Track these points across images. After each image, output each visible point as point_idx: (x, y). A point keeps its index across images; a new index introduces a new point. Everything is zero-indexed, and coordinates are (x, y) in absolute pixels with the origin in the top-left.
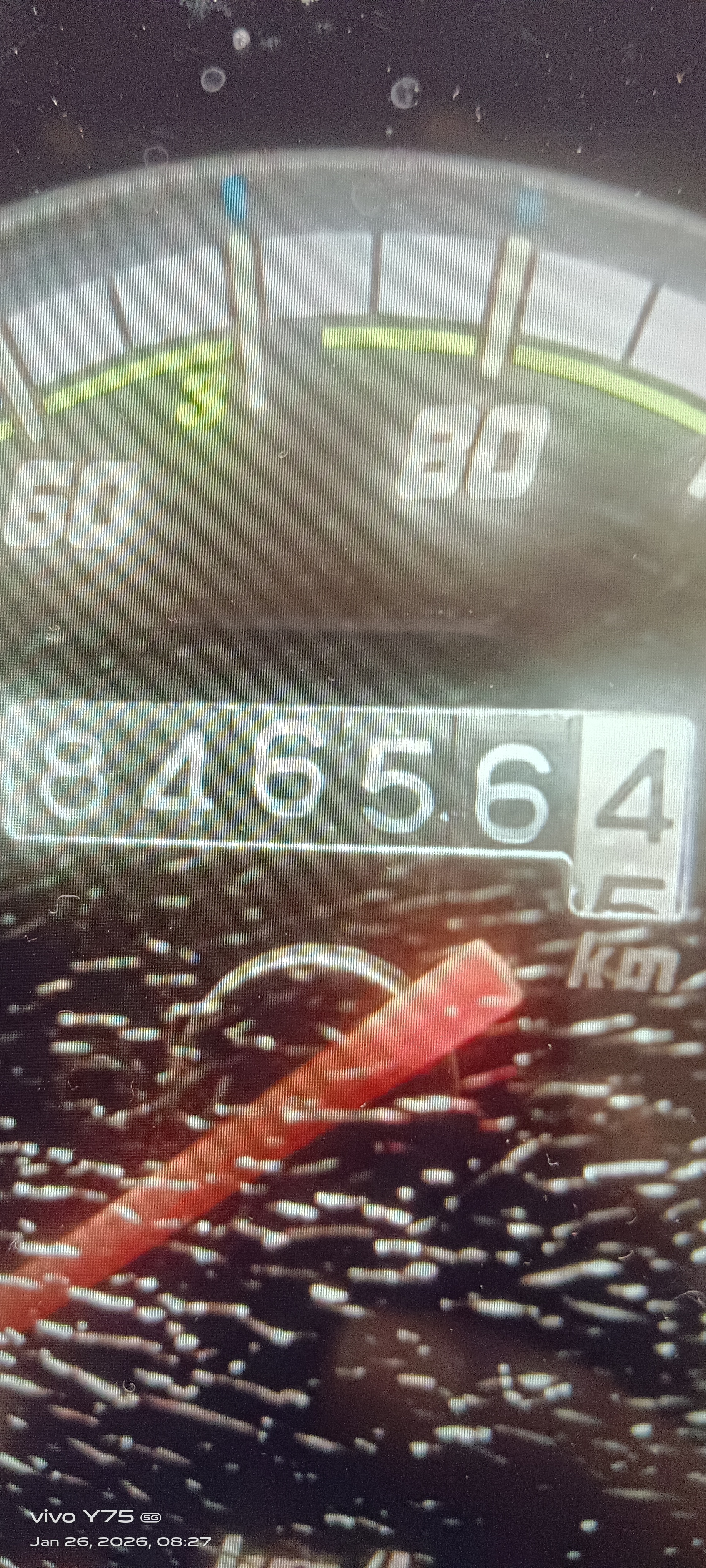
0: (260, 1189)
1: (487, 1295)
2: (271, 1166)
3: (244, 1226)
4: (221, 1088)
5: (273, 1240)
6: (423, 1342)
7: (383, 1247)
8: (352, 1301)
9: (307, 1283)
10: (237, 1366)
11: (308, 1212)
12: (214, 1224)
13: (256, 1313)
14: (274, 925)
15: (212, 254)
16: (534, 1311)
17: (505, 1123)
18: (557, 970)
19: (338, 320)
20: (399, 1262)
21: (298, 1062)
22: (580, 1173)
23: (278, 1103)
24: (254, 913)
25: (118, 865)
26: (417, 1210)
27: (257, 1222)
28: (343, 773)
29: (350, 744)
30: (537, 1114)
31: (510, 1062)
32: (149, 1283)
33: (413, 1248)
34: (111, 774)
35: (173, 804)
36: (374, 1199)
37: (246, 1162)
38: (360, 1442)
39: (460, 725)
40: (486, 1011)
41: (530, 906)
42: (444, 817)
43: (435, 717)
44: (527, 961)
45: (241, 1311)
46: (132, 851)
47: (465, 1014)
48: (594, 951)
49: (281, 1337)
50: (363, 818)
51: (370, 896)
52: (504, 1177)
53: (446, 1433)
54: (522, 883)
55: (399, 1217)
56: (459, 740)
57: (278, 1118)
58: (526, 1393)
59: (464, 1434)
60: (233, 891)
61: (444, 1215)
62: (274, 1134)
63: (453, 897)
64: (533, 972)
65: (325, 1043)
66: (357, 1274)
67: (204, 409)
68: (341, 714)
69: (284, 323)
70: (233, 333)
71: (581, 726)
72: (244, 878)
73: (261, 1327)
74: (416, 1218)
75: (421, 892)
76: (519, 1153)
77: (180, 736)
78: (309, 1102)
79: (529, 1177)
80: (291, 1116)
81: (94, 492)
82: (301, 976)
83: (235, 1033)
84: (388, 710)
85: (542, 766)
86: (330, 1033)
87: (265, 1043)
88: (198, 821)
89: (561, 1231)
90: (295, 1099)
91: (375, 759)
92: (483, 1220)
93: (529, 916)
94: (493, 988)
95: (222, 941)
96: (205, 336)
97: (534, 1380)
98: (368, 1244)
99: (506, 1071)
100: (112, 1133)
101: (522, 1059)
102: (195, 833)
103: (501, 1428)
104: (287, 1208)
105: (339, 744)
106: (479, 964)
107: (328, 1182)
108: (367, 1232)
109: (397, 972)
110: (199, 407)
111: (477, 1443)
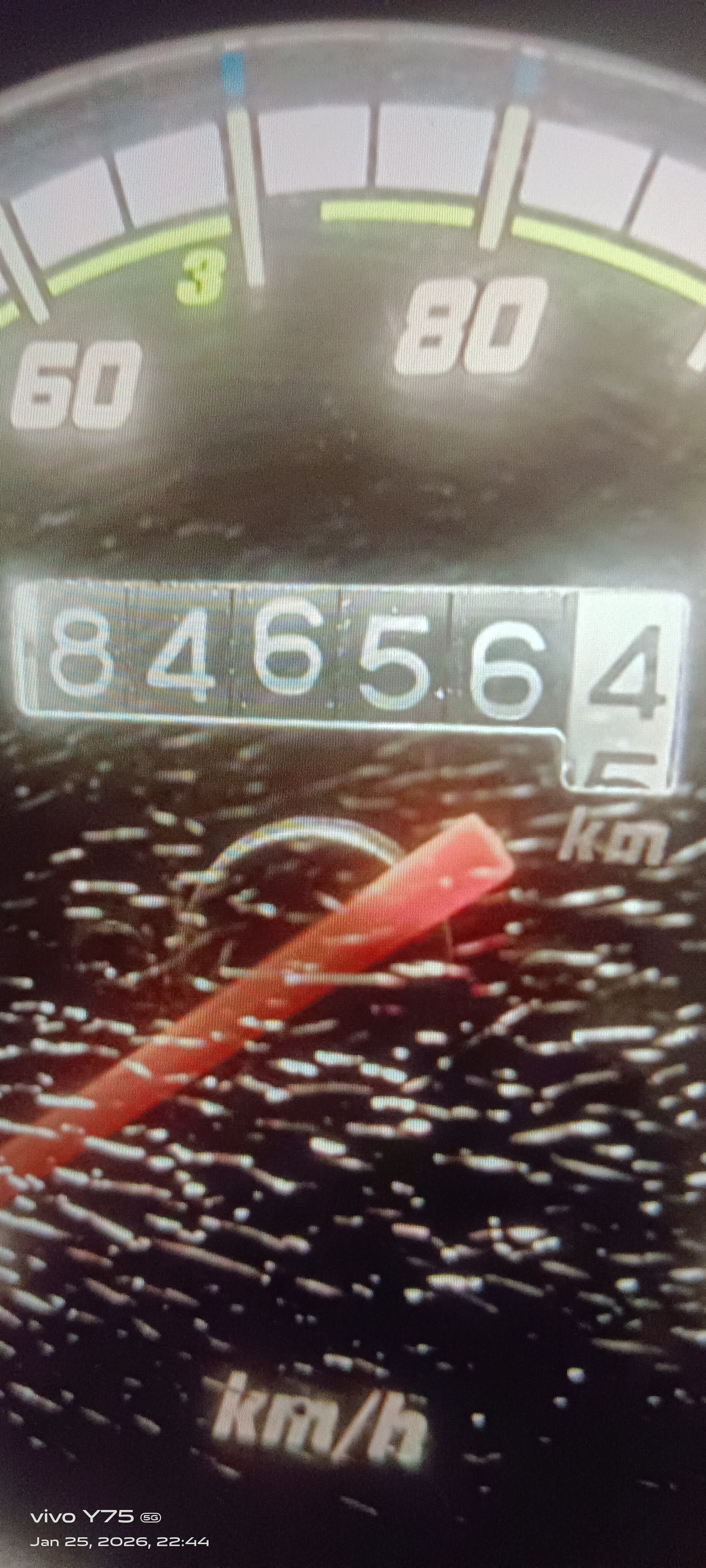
0: (263, 1047)
1: (480, 1150)
2: (273, 1025)
3: (248, 1082)
4: (226, 952)
5: (275, 1095)
6: (417, 1194)
7: (379, 1103)
8: (350, 1154)
9: (308, 1136)
10: (241, 1213)
11: (309, 1070)
12: (220, 1079)
13: (260, 1164)
14: (274, 800)
15: (211, 131)
16: (523, 1167)
17: (496, 988)
18: (548, 843)
19: (336, 195)
20: (394, 1117)
21: (299, 929)
22: (568, 1037)
23: (280, 967)
24: (256, 788)
25: (126, 741)
26: (412, 1068)
27: (259, 1078)
28: (341, 651)
29: (347, 623)
30: (528, 980)
31: (502, 930)
32: (159, 1134)
33: (408, 1105)
34: (117, 652)
35: (179, 681)
36: (370, 1059)
37: (249, 1022)
38: (358, 1288)
39: (456, 601)
40: (479, 882)
41: (522, 781)
42: (440, 694)
43: (431, 595)
44: (519, 833)
45: (246, 1161)
46: (138, 727)
47: (458, 886)
48: (585, 825)
49: (283, 1186)
50: (360, 695)
51: (367, 771)
52: (494, 1038)
53: (438, 1280)
54: (515, 758)
55: (394, 1076)
56: (455, 619)
57: (280, 981)
58: (516, 1245)
59: (456, 1283)
60: (235, 766)
61: (438, 1075)
62: (276, 996)
63: (448, 772)
64: (524, 845)
65: (324, 911)
66: (355, 1128)
67: (203, 285)
68: (340, 594)
69: (282, 198)
70: (232, 210)
71: (576, 603)
72: (246, 754)
73: (265, 1177)
74: (410, 1078)
75: (417, 767)
76: (510, 1017)
77: (183, 613)
78: (309, 967)
79: (520, 1040)
80: (292, 979)
81: (97, 372)
82: (301, 847)
83: (239, 900)
84: (385, 588)
85: (537, 643)
86: (329, 902)
87: (267, 910)
88: (200, 698)
89: (550, 1092)
90: (296, 964)
91: (372, 639)
92: (474, 1080)
93: (522, 791)
94: (487, 860)
95: (226, 813)
96: (205, 213)
97: (523, 1233)
98: (365, 1101)
99: (498, 939)
100: (123, 992)
101: (513, 928)
102: (198, 709)
103: (492, 1278)
104: (288, 1065)
105: (338, 622)
106: (473, 837)
107: (327, 1041)
108: (365, 1090)
109: (394, 845)
110: (199, 285)
111: (469, 1291)
